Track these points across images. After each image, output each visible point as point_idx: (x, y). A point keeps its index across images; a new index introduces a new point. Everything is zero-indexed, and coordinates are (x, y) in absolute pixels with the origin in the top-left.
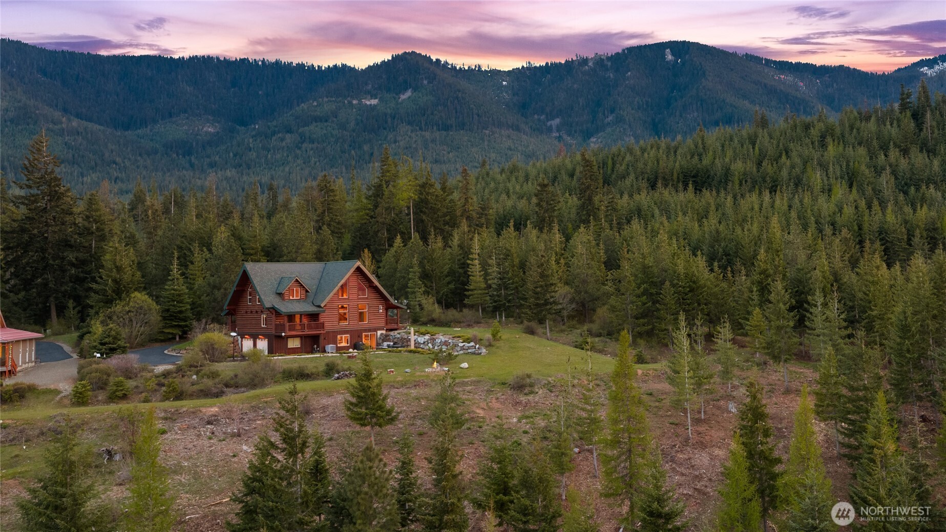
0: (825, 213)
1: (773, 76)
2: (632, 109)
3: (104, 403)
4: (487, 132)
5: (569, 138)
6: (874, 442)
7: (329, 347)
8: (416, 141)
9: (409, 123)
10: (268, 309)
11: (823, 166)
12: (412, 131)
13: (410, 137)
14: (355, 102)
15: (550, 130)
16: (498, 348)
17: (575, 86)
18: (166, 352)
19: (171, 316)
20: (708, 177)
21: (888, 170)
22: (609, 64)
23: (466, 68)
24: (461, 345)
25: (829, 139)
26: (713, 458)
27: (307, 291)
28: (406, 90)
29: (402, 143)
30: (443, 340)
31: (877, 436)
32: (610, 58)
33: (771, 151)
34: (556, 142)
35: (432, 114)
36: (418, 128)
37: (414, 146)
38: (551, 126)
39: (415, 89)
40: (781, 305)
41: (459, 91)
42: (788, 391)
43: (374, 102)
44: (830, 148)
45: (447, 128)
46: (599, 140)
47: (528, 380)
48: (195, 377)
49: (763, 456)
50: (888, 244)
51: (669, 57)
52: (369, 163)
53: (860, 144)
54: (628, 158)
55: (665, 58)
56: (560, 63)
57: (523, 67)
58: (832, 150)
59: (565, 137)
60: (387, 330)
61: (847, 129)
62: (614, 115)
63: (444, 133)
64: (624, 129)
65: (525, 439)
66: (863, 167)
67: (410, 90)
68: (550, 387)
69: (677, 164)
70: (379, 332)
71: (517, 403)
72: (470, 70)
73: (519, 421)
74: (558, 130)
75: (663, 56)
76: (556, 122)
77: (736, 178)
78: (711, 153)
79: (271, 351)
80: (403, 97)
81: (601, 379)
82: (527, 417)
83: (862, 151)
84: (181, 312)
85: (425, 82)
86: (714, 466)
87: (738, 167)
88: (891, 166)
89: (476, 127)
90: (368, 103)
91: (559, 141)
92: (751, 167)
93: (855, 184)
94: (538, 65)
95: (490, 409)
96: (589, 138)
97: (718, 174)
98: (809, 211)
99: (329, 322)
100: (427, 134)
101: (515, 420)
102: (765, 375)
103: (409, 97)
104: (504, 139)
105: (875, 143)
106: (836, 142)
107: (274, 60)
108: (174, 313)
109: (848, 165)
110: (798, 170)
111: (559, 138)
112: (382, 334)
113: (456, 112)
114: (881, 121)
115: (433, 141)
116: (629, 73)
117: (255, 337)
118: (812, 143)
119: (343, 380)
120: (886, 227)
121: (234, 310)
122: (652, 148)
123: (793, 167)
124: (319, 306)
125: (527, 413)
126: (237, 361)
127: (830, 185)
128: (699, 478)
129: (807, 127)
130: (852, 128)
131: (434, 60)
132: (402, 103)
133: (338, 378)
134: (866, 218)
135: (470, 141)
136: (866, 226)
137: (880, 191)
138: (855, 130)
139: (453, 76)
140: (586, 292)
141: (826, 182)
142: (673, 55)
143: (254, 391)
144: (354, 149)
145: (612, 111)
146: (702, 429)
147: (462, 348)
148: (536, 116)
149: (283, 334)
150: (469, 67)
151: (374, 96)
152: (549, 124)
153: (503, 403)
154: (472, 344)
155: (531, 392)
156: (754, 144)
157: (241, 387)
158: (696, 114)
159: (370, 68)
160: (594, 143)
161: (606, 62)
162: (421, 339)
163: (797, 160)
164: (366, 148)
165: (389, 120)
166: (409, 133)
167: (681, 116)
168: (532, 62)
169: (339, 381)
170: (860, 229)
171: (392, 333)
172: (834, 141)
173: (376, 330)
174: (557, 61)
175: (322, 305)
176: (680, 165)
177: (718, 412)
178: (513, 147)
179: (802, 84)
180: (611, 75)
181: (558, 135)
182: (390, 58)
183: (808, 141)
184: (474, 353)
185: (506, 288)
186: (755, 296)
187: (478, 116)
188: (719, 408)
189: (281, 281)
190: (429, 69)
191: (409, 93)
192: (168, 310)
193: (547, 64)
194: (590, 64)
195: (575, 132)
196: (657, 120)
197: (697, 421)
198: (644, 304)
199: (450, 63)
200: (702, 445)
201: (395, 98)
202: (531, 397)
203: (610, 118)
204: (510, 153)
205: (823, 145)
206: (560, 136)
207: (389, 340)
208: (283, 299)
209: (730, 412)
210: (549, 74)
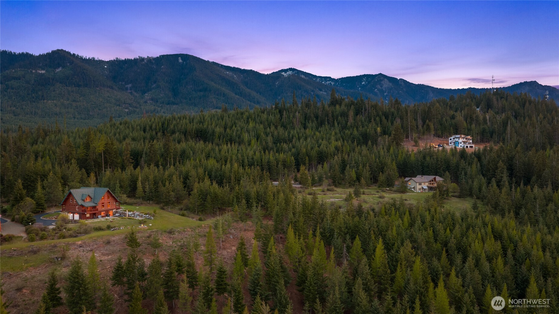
0: (250, 155)
1: (224, 72)
2: (164, 82)
3: (39, 240)
4: (98, 89)
5: (135, 93)
6: (270, 250)
7: (99, 216)
8: (64, 91)
9: (60, 83)
10: (79, 205)
11: (248, 131)
12: (62, 87)
13: (61, 89)
14: (33, 71)
15: (127, 89)
16: (156, 217)
17: (138, 70)
18: (41, 218)
19: (39, 205)
20: (206, 132)
21: (270, 135)
22: (154, 62)
23: (88, 58)
24: (144, 216)
25: (250, 120)
26: (228, 252)
27: (92, 198)
28: (59, 67)
29: (57, 92)
30: (138, 214)
31: (271, 249)
32: (154, 59)
33: (229, 124)
34: (130, 95)
35: (72, 79)
36: (65, 85)
37: (63, 93)
38: (127, 87)
39: (63, 67)
40: (244, 206)
41: (85, 69)
42: (245, 230)
43: (43, 72)
44: (251, 124)
45: (79, 86)
46: (149, 95)
47: (173, 230)
48: (64, 230)
49: (244, 254)
50: (270, 167)
51: (180, 61)
52: (42, 100)
53: (261, 123)
54: (174, 122)
55: (178, 61)
56: (131, 59)
57: (114, 60)
58: (251, 125)
59: (134, 92)
60: (116, 209)
61: (256, 116)
62: (156, 84)
63: (77, 88)
64: (160, 91)
65: (176, 249)
66: (262, 134)
67: (61, 68)
68: (179, 232)
69: (194, 127)
70: (114, 210)
71: (170, 238)
72: (89, 60)
73: (173, 243)
74: (131, 89)
76: (130, 86)
77: (217, 134)
78: (207, 122)
79: (80, 218)
80: (57, 70)
81: (193, 229)
82: (175, 242)
83: (262, 126)
84: (42, 203)
85: (68, 64)
86: (228, 255)
87: (218, 130)
88: (271, 133)
89: (92, 86)
90: (40, 72)
91: (131, 94)
92: (222, 130)
93: (259, 140)
94: (121, 60)
95: (163, 240)
96: (145, 94)
97: (210, 132)
98: (245, 154)
99: (100, 208)
100: (70, 88)
101: (171, 243)
102: (238, 224)
103: (61, 71)
104: (106, 92)
105: (266, 123)
106: (252, 121)
108: (40, 203)
109: (257, 132)
110: (239, 132)
111: (131, 93)
113: (83, 79)
114: (268, 114)
115: (72, 92)
116: (163, 66)
117: (74, 213)
118: (244, 121)
119: (115, 231)
120: (270, 160)
121: (65, 204)
122: (183, 119)
123: (237, 131)
124: (96, 204)
125: (174, 241)
127: (250, 139)
128: (225, 258)
129: (242, 114)
130: (258, 115)
131: (72, 54)
132: (57, 73)
134: (263, 157)
135: (90, 93)
136: (263, 160)
137: (268, 143)
138: (259, 117)
139: (81, 62)
140: (179, 194)
141: (249, 138)
142: (182, 60)
144: (34, 93)
145: (155, 82)
146: (224, 244)
147: (145, 217)
148: (120, 83)
149: (85, 213)
150: (89, 58)
151: (43, 69)
152: (126, 86)
153: (166, 238)
154: (148, 215)
155: (174, 234)
156: (222, 119)
158: (191, 86)
159: (40, 56)
160: (147, 96)
161: (152, 61)
162: (130, 213)
163: (239, 129)
164: (40, 93)
165: (51, 81)
166: (61, 87)
167: (185, 87)
168: (118, 58)
169: (113, 231)
170: (261, 161)
171: (118, 210)
172: (252, 120)
173: (113, 210)
174: (130, 58)
176: (195, 127)
177: (227, 238)
178: (110, 96)
179: (235, 76)
180: (155, 67)
181: (130, 91)
182: (51, 52)
183: (242, 120)
184: (149, 219)
185: (152, 193)
186: (235, 200)
187: (94, 81)
188: (227, 237)
189: (83, 195)
190: (70, 58)
191: (60, 69)
193: (125, 59)
194: (145, 61)
195: (138, 91)
196: (174, 88)
197: (223, 241)
198: (201, 201)
199: (80, 56)
200: (224, 249)
201: (53, 71)
202: (174, 236)
203: (154, 86)
204: (109, 99)
205: (248, 122)
206: (131, 92)
207: (118, 213)
208: (84, 202)
209: (231, 238)
210: (126, 64)
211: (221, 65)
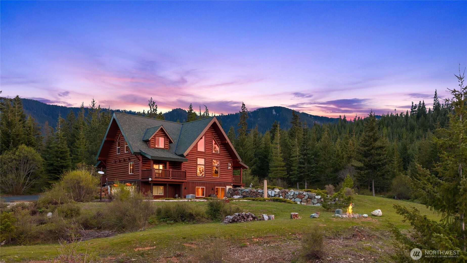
1: (312, 121)
7: (190, 197)
10: (136, 154)
19: (55, 169)
22: (252, 115)
27: (171, 142)
32: (252, 113)
48: (50, 214)
51: (274, 113)
55: (272, 113)
57: (220, 115)
60: (233, 186)
70: (228, 187)
75: (272, 112)
94: (225, 115)
99: (190, 172)
107: (129, 111)
108: (57, 166)
112: (230, 189)
116: (259, 119)
119: (238, 224)
121: (105, 161)
124: (182, 156)
126: (104, 201)
133: (233, 221)
142: (275, 112)
143: (122, 235)
149: (150, 179)
157: (105, 229)
161: (250, 114)
162: (272, 193)
168: (223, 114)
169: (234, 224)
171: (239, 188)
173: (225, 184)
174: (232, 113)
175: (185, 154)
180: (252, 119)
182: (172, 110)
189: (147, 131)
190: (186, 115)
192: (52, 165)
193: (229, 114)
208: (149, 146)
210: (229, 118)
211: (310, 115)
